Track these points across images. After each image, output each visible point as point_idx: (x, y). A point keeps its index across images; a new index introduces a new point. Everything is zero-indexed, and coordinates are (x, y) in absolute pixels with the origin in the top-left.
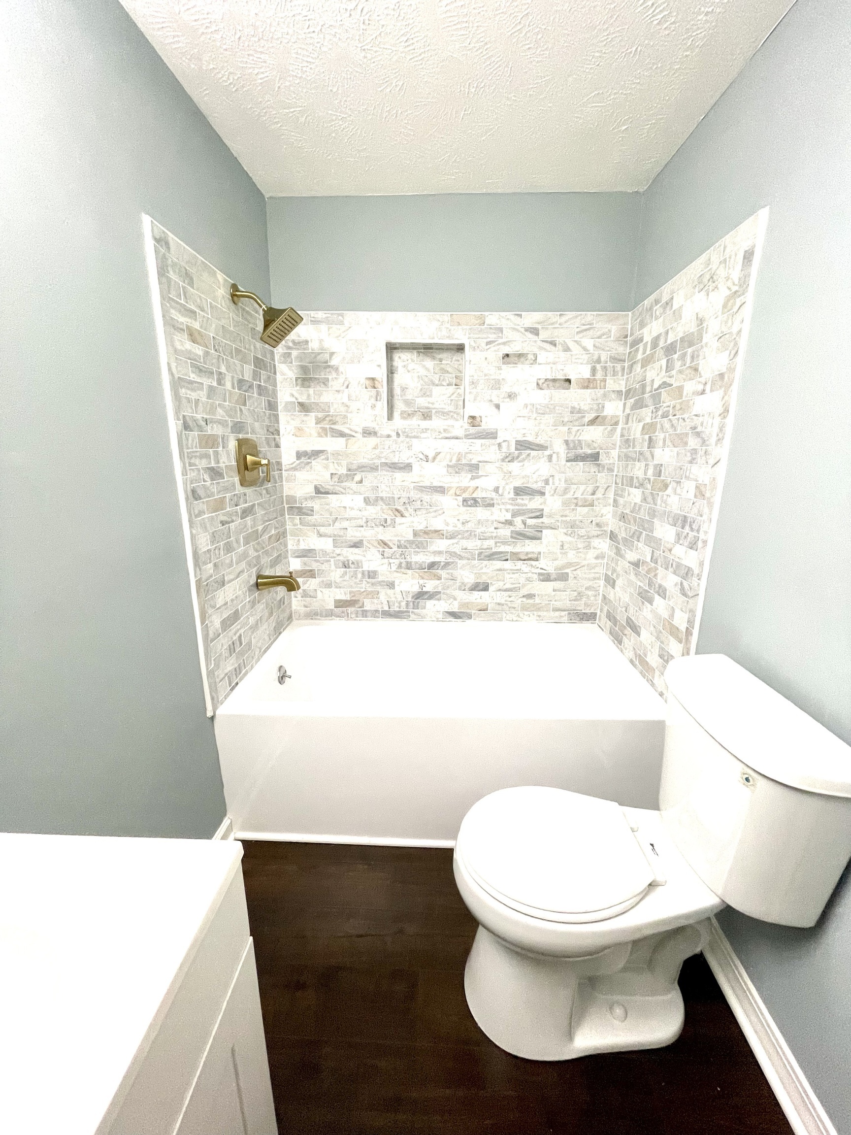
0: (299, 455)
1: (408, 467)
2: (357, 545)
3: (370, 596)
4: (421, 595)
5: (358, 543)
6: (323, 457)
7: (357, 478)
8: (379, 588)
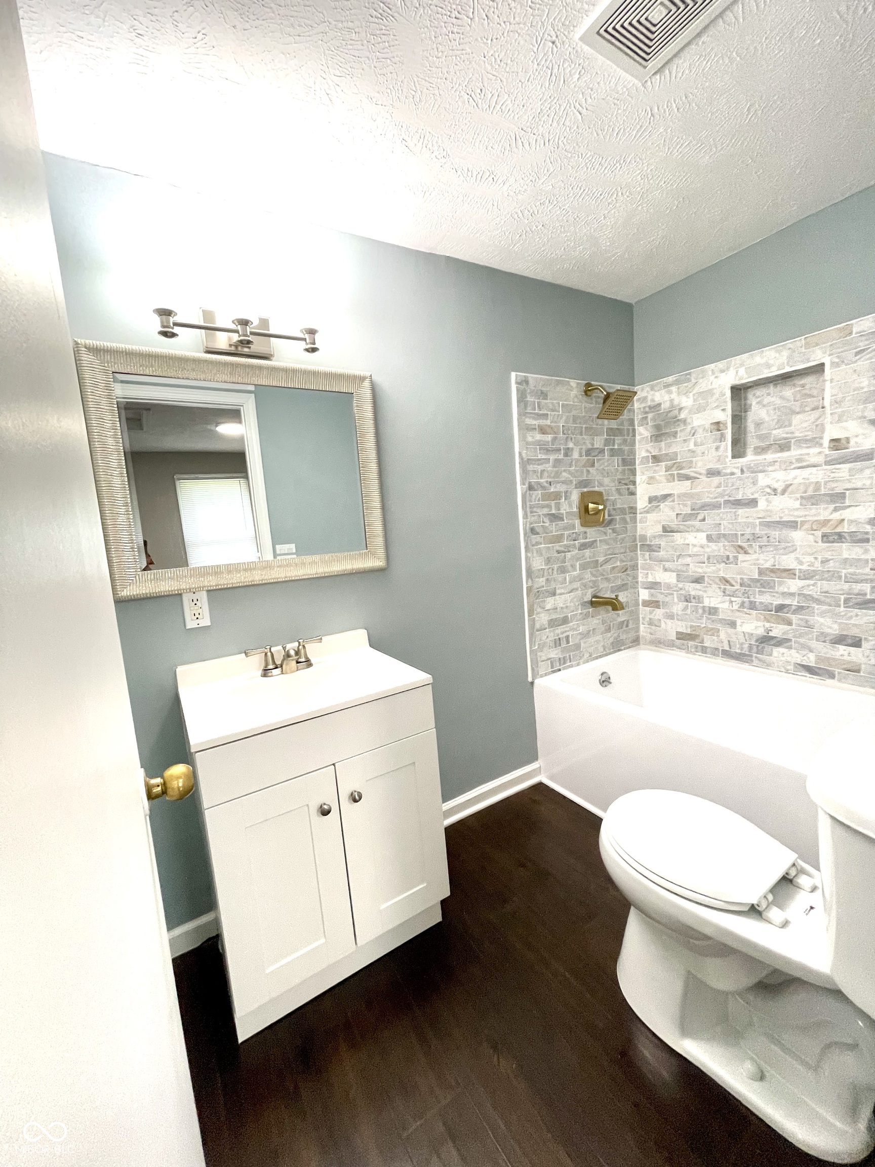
0: (651, 500)
1: (753, 503)
2: (698, 580)
3: (710, 633)
4: (766, 640)
5: (699, 579)
6: (671, 500)
7: (700, 517)
8: (719, 626)
